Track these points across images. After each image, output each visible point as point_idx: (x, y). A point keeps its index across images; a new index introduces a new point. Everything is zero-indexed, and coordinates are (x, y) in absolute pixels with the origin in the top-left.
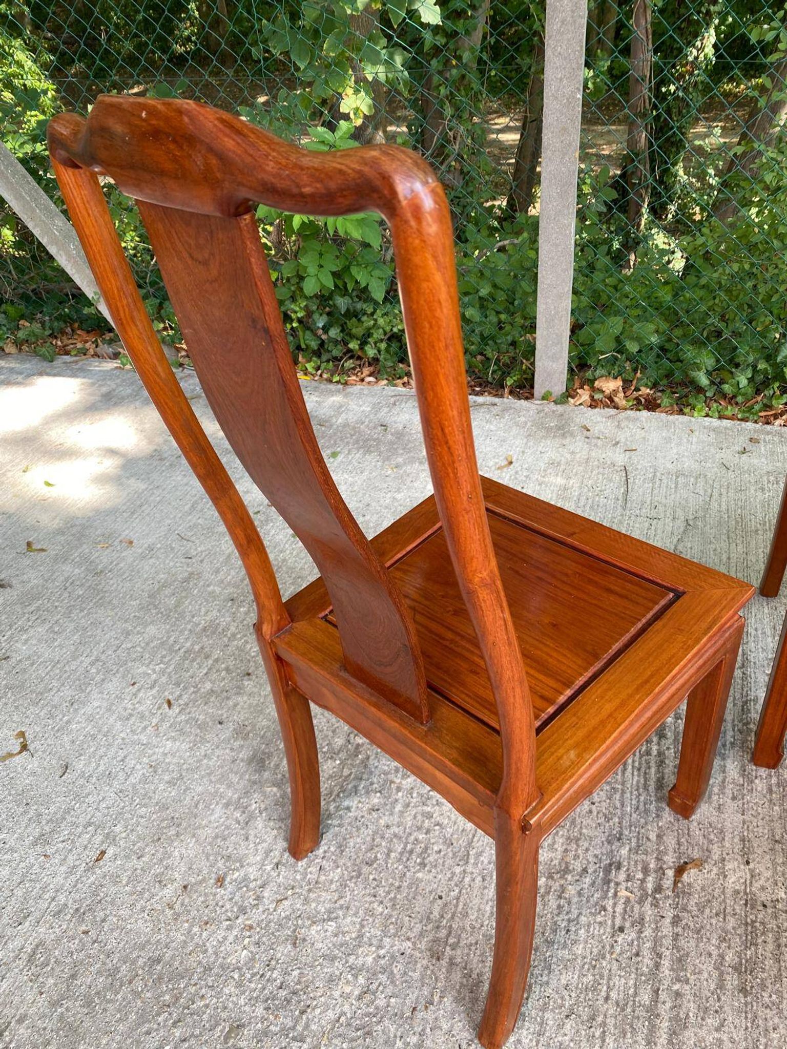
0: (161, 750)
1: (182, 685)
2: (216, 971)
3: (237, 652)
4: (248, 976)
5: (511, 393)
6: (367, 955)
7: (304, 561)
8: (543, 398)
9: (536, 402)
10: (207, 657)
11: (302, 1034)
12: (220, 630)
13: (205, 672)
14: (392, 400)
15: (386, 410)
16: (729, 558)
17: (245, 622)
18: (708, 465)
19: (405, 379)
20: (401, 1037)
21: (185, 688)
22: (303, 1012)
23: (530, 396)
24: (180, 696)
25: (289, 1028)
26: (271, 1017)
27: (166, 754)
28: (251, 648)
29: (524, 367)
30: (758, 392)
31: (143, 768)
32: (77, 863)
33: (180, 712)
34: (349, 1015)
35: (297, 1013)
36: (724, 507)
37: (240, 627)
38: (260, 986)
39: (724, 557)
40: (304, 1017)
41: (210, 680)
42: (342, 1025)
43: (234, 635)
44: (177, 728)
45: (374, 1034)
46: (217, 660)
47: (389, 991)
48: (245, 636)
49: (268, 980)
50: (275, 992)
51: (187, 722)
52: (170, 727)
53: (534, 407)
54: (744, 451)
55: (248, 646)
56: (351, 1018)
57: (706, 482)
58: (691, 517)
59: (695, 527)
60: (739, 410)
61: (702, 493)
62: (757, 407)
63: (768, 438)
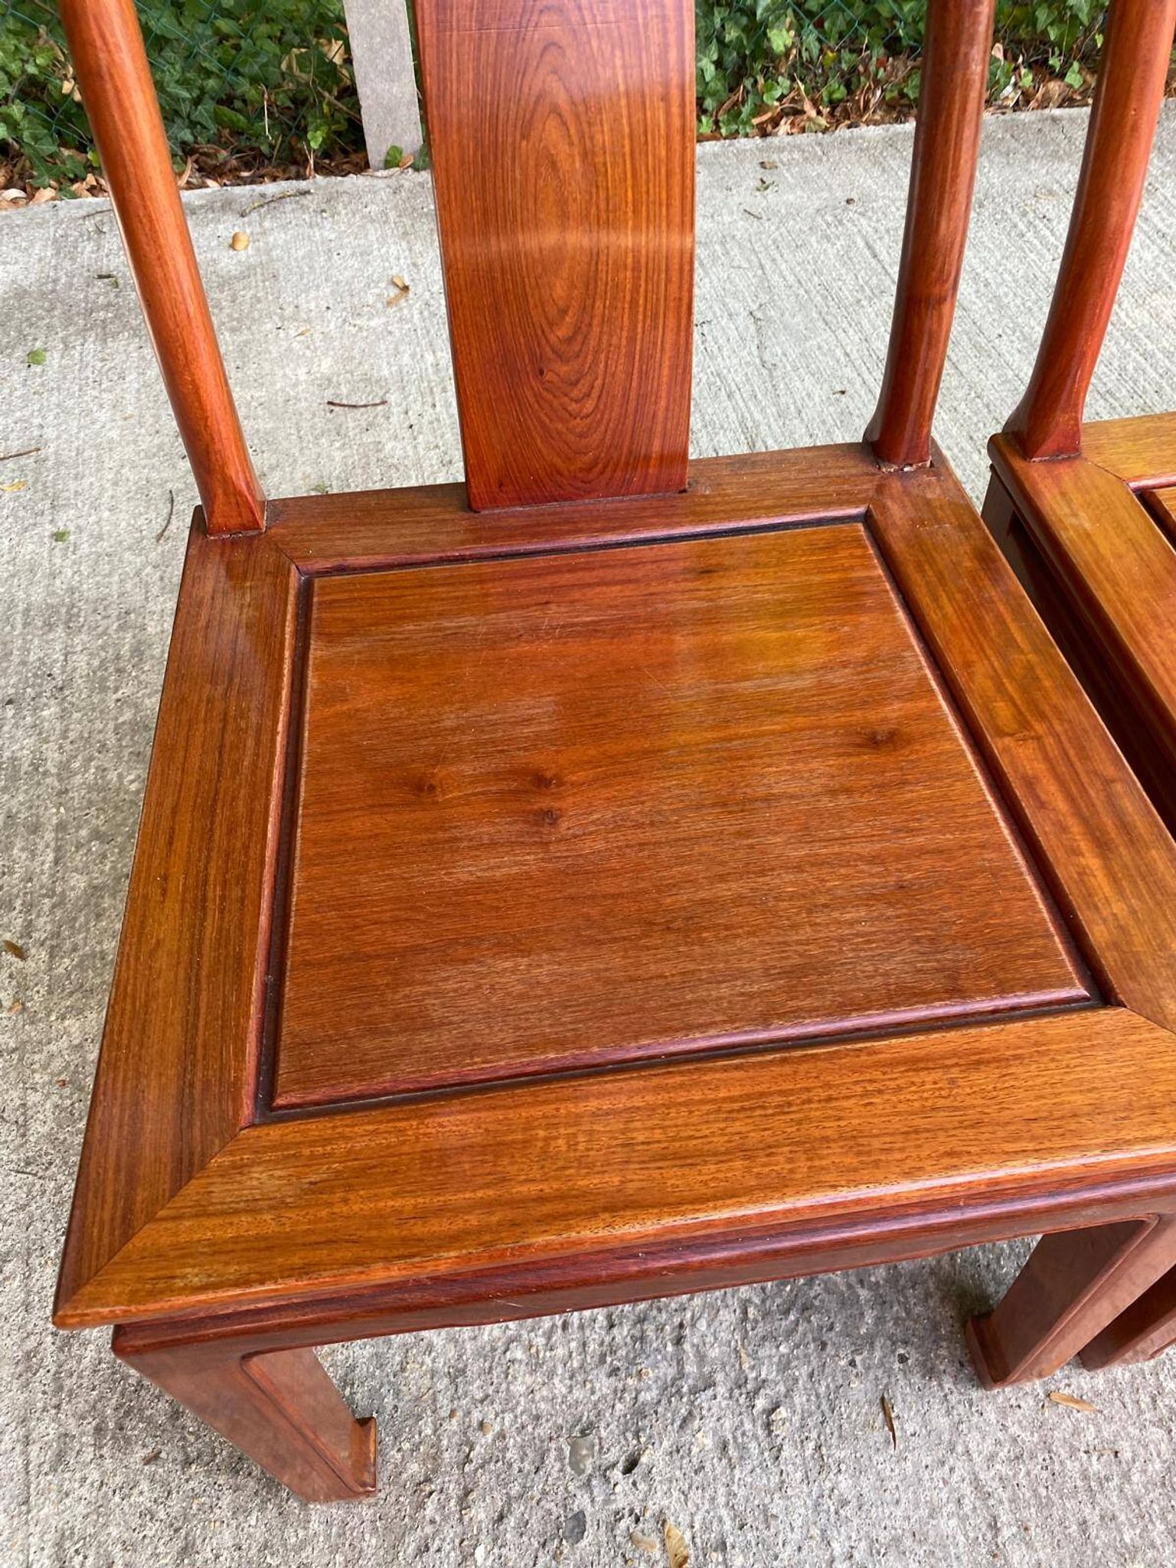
0: (64, 1043)
1: (18, 903)
2: (474, 1368)
3: (94, 796)
4: (540, 1341)
5: (319, 169)
7: (116, 578)
8: (388, 164)
9: (379, 174)
10: (35, 829)
11: (701, 1374)
12: (25, 767)
13: (51, 857)
14: (90, 225)
15: (90, 247)
16: (847, 355)
17: (72, 735)
18: (727, 219)
19: (91, 179)
20: (861, 1282)
21: (28, 907)
22: (679, 1341)
23: (362, 167)
24: (28, 929)
25: (674, 1380)
26: (630, 1381)
27: (80, 1046)
28: (120, 776)
29: (326, 109)
30: (732, 90)
31: (48, 1096)
32: (31, 1343)
33: (52, 956)
34: (757, 1301)
35: (670, 1348)
36: (791, 279)
37: (68, 747)
38: (573, 1345)
39: (839, 352)
40: (687, 1346)
41: (76, 870)
42: (756, 1321)
43: (64, 767)
44: (69, 988)
45: (817, 1303)
46: (61, 827)
48: (91, 759)
49: (582, 1327)
50: (608, 1339)
51: (80, 966)
52: (50, 992)
53: (381, 184)
54: (764, 185)
55: (112, 776)
56: (763, 1301)
57: (740, 246)
58: (754, 307)
59: (769, 320)
60: (717, 122)
61: (746, 265)
62: (746, 110)
63: (785, 157)
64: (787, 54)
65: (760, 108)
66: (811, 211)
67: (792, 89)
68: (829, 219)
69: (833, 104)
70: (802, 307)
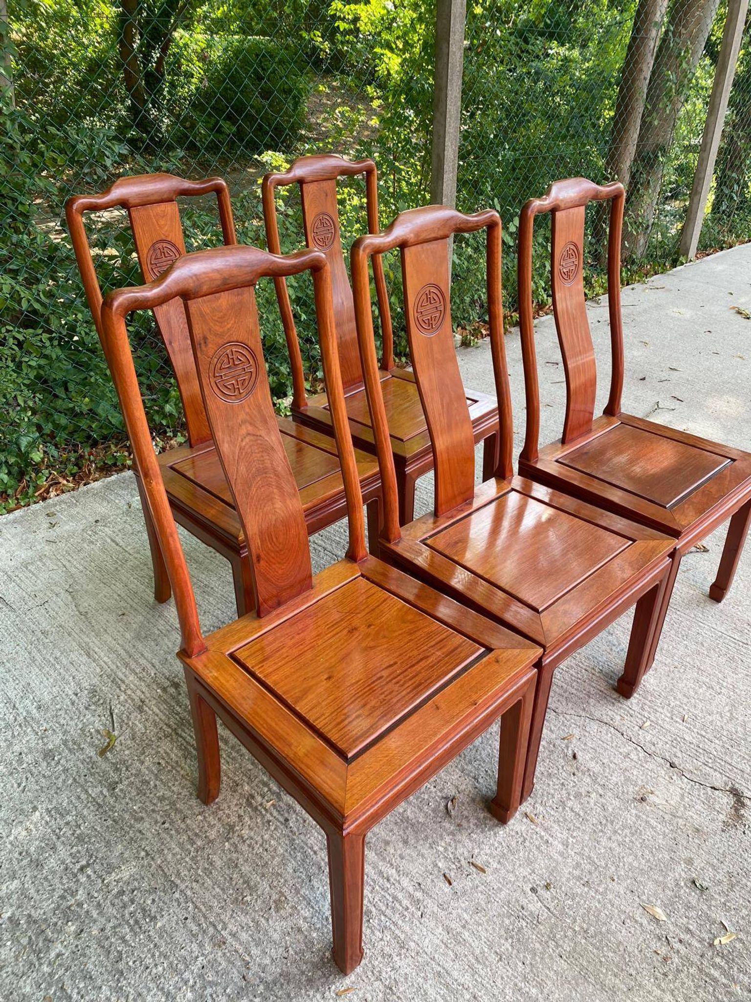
6: (184, 996)
16: (119, 595)
18: (39, 547)
30: (20, 481)
36: (81, 568)
39: (115, 596)
47: (220, 990)
54: (52, 525)
57: (50, 559)
58: (67, 587)
59: (77, 591)
60: (17, 499)
61: (56, 568)
62: (30, 491)
63: (58, 508)
64: (43, 461)
65: (37, 488)
66: (79, 531)
67: (50, 474)
68: (90, 533)
69: (73, 475)
70: (91, 580)
